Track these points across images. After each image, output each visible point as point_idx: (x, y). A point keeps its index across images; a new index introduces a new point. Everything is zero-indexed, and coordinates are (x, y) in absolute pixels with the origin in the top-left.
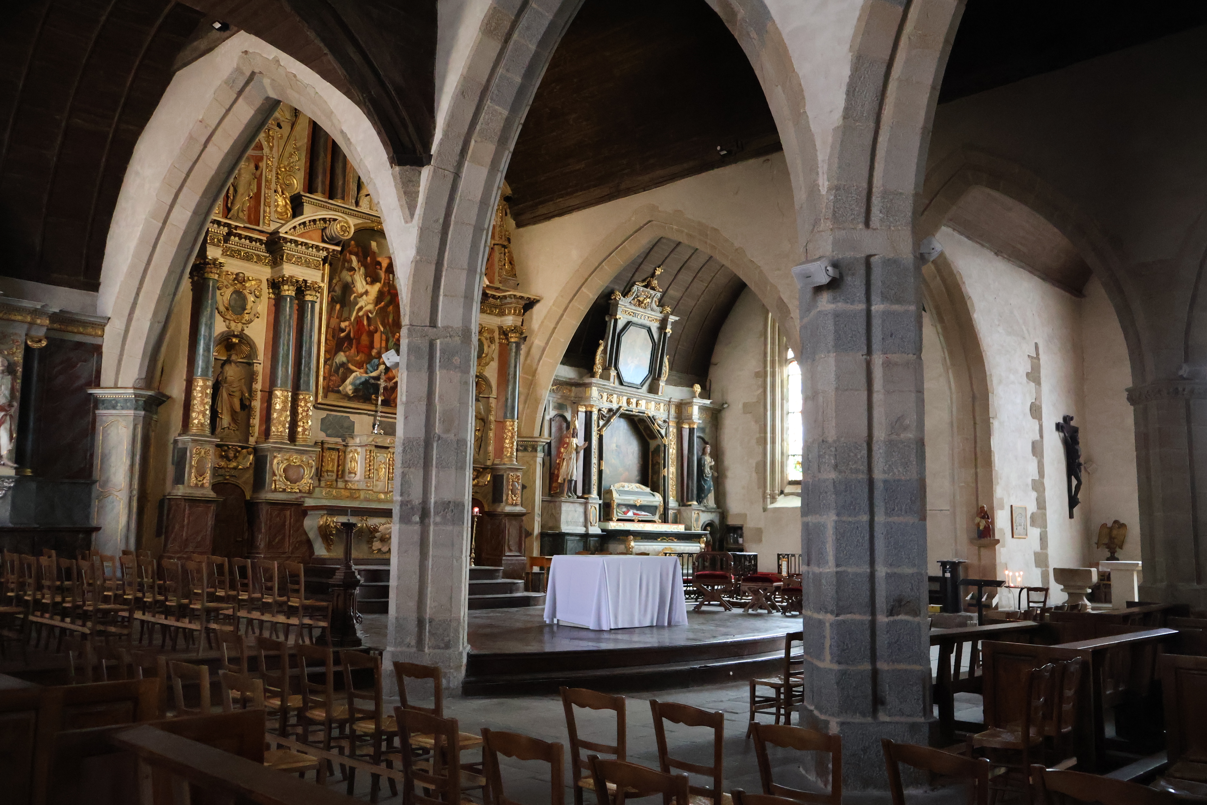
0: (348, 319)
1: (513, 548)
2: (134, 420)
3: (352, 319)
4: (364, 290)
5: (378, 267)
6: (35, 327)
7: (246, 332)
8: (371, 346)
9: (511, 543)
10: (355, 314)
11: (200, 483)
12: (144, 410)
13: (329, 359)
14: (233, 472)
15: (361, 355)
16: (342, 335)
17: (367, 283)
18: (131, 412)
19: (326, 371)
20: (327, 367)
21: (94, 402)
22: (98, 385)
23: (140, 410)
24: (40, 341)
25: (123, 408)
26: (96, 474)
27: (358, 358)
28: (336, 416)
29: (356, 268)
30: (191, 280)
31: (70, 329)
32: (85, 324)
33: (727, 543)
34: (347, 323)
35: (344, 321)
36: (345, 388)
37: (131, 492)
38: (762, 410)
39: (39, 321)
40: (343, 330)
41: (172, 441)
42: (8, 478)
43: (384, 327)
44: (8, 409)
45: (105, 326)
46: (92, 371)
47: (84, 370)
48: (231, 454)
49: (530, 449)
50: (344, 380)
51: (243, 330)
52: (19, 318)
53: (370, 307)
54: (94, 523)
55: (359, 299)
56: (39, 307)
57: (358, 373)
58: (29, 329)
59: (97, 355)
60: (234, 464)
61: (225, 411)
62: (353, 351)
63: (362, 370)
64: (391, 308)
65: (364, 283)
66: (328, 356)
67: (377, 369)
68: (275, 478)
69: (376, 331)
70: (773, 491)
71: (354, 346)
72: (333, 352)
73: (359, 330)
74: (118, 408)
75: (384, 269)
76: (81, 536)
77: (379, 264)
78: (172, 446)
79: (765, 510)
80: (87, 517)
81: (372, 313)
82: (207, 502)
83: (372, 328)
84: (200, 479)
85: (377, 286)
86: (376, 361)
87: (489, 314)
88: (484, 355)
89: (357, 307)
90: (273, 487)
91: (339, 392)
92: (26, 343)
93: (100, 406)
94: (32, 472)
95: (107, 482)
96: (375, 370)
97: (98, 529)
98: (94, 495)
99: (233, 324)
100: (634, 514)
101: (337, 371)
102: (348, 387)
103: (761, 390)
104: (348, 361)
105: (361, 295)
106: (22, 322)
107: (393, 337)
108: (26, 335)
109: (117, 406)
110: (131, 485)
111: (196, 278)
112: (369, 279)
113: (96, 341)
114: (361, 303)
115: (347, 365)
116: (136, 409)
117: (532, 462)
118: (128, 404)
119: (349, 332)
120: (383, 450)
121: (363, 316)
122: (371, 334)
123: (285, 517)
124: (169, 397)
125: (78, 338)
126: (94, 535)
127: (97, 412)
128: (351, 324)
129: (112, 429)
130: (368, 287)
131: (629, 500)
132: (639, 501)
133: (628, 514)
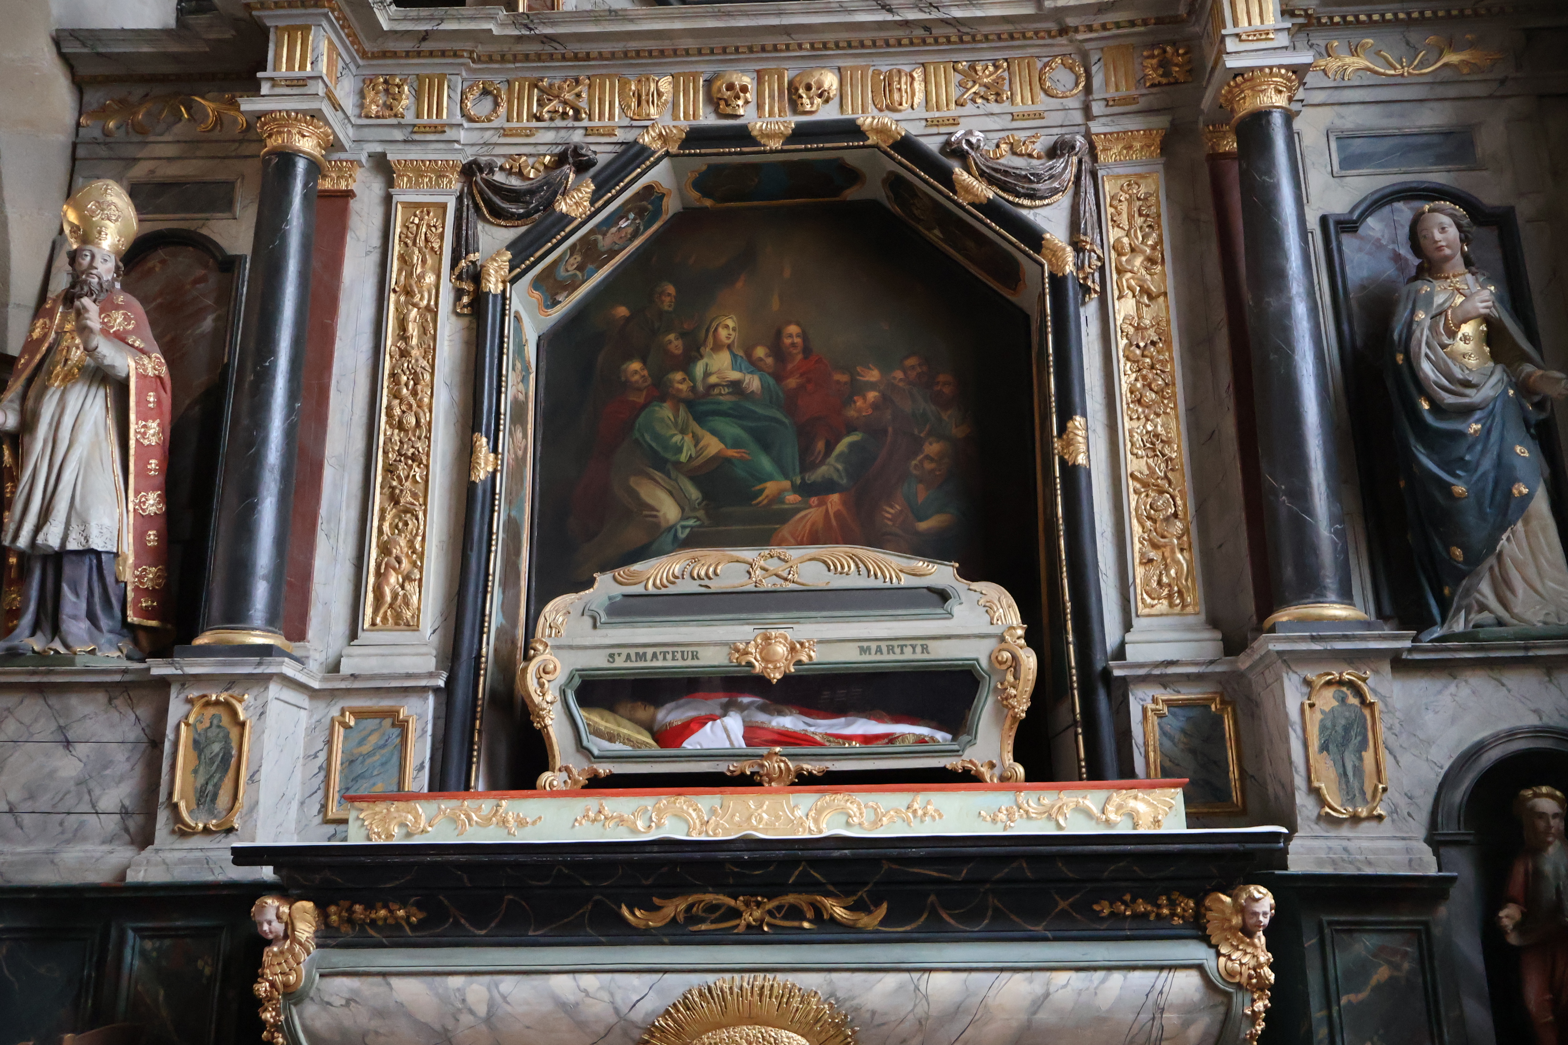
131: (691, 648)
132: (781, 649)
133: (691, 744)
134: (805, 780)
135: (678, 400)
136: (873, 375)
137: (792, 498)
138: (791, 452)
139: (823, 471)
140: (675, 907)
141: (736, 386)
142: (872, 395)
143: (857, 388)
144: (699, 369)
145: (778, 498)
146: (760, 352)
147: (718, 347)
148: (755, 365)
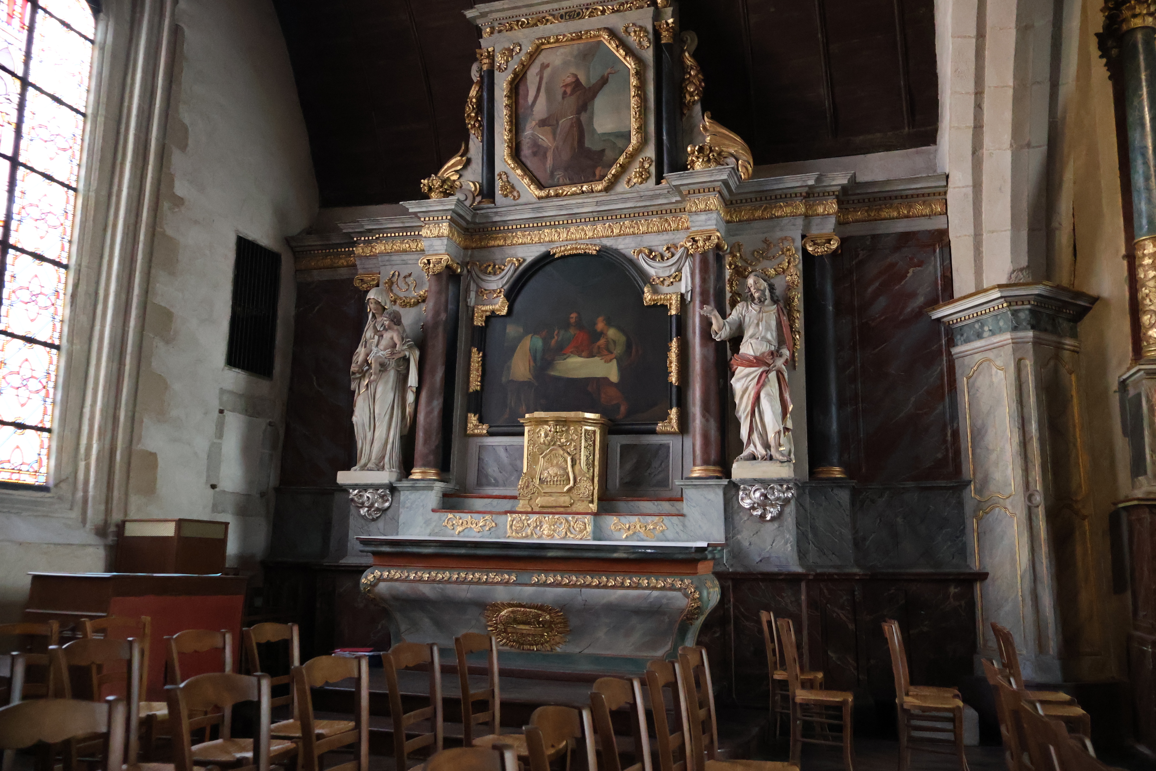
2: (1014, 351)
6: (816, 221)
12: (1033, 327)
18: (1006, 337)
21: (947, 335)
22: (949, 299)
23: (1025, 329)
24: (829, 241)
25: (993, 333)
26: (968, 469)
30: (1104, 60)
31: (884, 214)
32: (909, 199)
37: (1030, 498)
39: (820, 210)
41: (1114, 386)
42: (781, 482)
44: (771, 362)
45: (945, 193)
46: (936, 278)
52: (788, 210)
54: (976, 566)
56: (811, 182)
58: (807, 226)
59: (941, 249)
74: (986, 334)
76: (953, 590)
78: (1117, 396)
80: (963, 551)
92: (804, 251)
93: (957, 339)
94: (841, 472)
95: (986, 481)
97: (983, 576)
98: (969, 508)
106: (794, 216)
108: (803, 237)
109: (984, 331)
110: (1027, 485)
111: (1114, 52)
113: (936, 224)
116: (1015, 329)
118: (1001, 323)
124: (1095, 300)
125: (902, 226)
126: (978, 586)
127: (955, 350)
129: (980, 379)
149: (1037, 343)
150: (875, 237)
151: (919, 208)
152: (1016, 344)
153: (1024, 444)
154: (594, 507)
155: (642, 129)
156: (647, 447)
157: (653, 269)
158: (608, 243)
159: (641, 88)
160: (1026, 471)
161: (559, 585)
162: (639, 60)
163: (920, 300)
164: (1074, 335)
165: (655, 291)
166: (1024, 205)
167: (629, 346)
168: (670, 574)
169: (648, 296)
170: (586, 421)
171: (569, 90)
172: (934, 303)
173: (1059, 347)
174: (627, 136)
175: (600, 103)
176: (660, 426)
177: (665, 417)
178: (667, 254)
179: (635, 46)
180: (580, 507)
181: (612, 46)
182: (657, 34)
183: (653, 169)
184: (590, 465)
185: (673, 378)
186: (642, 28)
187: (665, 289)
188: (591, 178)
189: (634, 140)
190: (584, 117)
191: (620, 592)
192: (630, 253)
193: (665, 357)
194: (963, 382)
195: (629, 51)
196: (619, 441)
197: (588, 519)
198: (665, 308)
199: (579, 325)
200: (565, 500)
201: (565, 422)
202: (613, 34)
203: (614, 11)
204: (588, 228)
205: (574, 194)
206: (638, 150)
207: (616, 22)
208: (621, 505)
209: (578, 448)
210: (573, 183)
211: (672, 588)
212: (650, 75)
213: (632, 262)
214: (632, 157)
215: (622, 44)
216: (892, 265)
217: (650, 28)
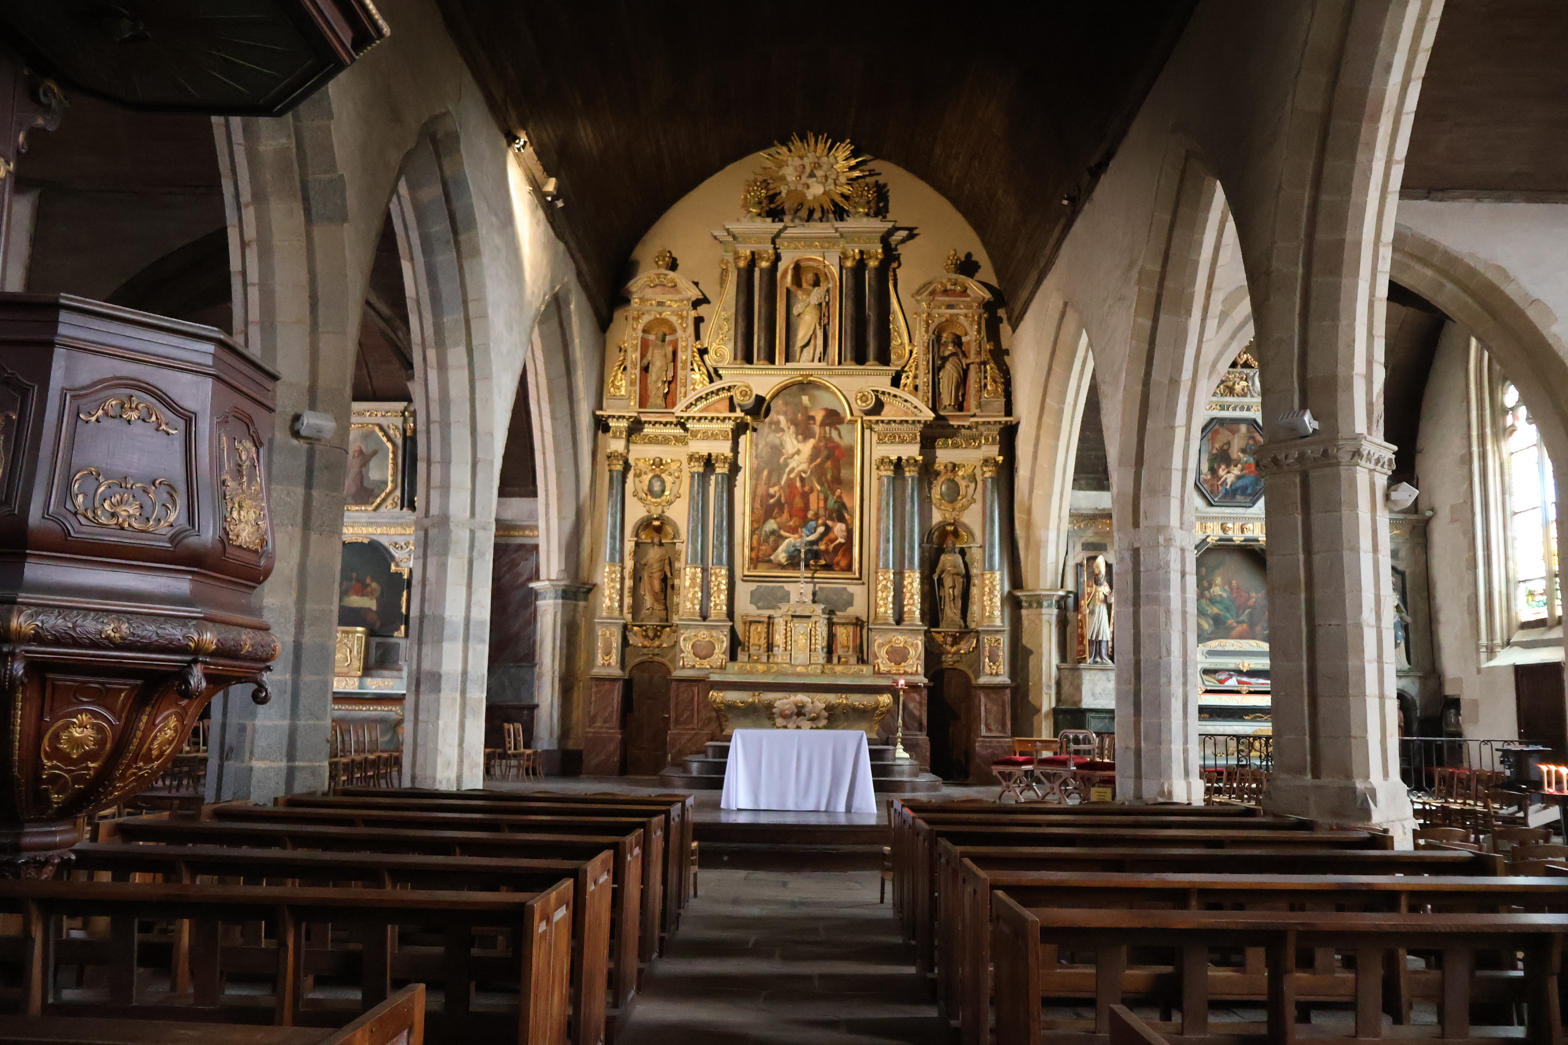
0: (778, 482)
1: (993, 727)
2: (555, 608)
3: (783, 482)
4: (795, 450)
5: (811, 422)
7: (668, 513)
8: (807, 508)
9: (989, 721)
10: (785, 477)
11: (606, 663)
13: (757, 529)
14: (656, 651)
15: (794, 519)
16: (772, 501)
17: (799, 442)
18: (555, 601)
19: (755, 542)
20: (755, 537)
21: (534, 595)
22: (538, 579)
25: (549, 599)
26: (537, 658)
27: (791, 523)
28: (768, 587)
29: (786, 429)
31: (511, 534)
32: (523, 528)
33: (1447, 725)
34: (776, 488)
35: (774, 486)
36: (777, 557)
37: (553, 673)
38: (1469, 514)
40: (772, 496)
43: (822, 485)
45: (538, 527)
46: (532, 568)
47: (525, 567)
48: (651, 634)
49: (1035, 605)
50: (775, 549)
51: (663, 512)
53: (804, 466)
54: (536, 701)
55: (789, 461)
57: (791, 539)
59: (535, 554)
60: (657, 643)
61: (647, 593)
62: (786, 515)
63: (796, 536)
64: (829, 463)
65: (795, 442)
66: (756, 526)
67: (815, 531)
68: (682, 655)
69: (812, 490)
70: (1492, 640)
71: (786, 511)
72: (762, 521)
73: (791, 493)
74: (547, 599)
75: (818, 423)
76: (525, 712)
77: (813, 418)
79: (1479, 671)
80: (532, 696)
81: (804, 472)
82: (614, 680)
83: (807, 489)
84: (606, 658)
85: (811, 442)
86: (813, 524)
87: (966, 448)
88: (960, 498)
89: (787, 470)
90: (681, 663)
91: (770, 561)
93: (539, 598)
96: (812, 533)
97: (537, 706)
98: (535, 676)
99: (653, 508)
100: (1239, 682)
101: (766, 541)
102: (781, 555)
103: (1466, 485)
104: (780, 528)
105: (792, 456)
107: (833, 494)
109: (547, 596)
110: (553, 666)
112: (800, 437)
113: (533, 541)
114: (793, 464)
115: (778, 532)
116: (555, 598)
117: (1037, 621)
118: (553, 595)
119: (780, 497)
120: (806, 619)
121: (795, 478)
122: (805, 496)
123: (693, 694)
124: (595, 585)
125: (519, 541)
126: (536, 712)
127: (537, 603)
128: (781, 488)
129: (544, 617)
130: (800, 446)
131: (1227, 664)
132: (1246, 665)
133: (1227, 683)
134: (1250, 693)
135: (1206, 599)
136: (1254, 595)
137: (1235, 624)
138: (1234, 613)
139: (1241, 618)
140: (1252, 716)
141: (1221, 595)
142: (1253, 600)
143: (1249, 598)
144: (1212, 591)
145: (1231, 624)
146: (1226, 587)
147: (1216, 585)
148: (1225, 591)
149: (563, 605)
150: (507, 545)
151: (527, 532)
152: (555, 605)
153: (554, 649)
154: (360, 673)
155: (394, 481)
156: (390, 644)
157: (397, 554)
158: (375, 538)
159: (395, 458)
160: (553, 661)
161: (340, 710)
162: (394, 444)
163: (525, 577)
164: (586, 599)
165: (397, 565)
166: (564, 543)
167: (382, 593)
168: (392, 705)
169: (393, 568)
170: (357, 632)
171: (356, 454)
172: (530, 579)
173: (576, 606)
174: (386, 483)
175: (373, 463)
176: (396, 634)
177: (398, 629)
178: (405, 547)
179: (393, 436)
180: (353, 673)
181: (380, 434)
182: (405, 430)
183: (399, 502)
184: (359, 653)
185: (404, 610)
186: (397, 428)
187: (402, 564)
188: (367, 503)
189: (390, 485)
190: (363, 470)
191: (368, 713)
192: (386, 544)
193: (400, 599)
194: (539, 618)
195: (390, 439)
196: (375, 640)
197: (356, 679)
198: (401, 575)
199: (358, 581)
200: (345, 670)
201: (347, 632)
202: (381, 428)
203: (382, 416)
204: (364, 529)
205: (357, 511)
206: (391, 492)
207: (384, 422)
208: (374, 672)
209: (353, 645)
210: (356, 504)
211: (391, 711)
212: (400, 453)
213: (387, 550)
214: (388, 495)
215: (386, 434)
216: (514, 559)
217: (401, 428)
